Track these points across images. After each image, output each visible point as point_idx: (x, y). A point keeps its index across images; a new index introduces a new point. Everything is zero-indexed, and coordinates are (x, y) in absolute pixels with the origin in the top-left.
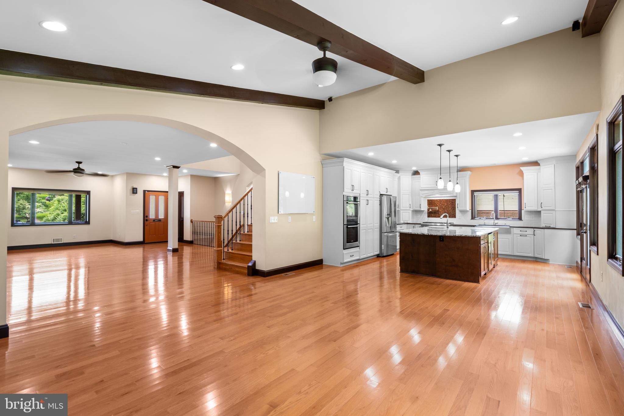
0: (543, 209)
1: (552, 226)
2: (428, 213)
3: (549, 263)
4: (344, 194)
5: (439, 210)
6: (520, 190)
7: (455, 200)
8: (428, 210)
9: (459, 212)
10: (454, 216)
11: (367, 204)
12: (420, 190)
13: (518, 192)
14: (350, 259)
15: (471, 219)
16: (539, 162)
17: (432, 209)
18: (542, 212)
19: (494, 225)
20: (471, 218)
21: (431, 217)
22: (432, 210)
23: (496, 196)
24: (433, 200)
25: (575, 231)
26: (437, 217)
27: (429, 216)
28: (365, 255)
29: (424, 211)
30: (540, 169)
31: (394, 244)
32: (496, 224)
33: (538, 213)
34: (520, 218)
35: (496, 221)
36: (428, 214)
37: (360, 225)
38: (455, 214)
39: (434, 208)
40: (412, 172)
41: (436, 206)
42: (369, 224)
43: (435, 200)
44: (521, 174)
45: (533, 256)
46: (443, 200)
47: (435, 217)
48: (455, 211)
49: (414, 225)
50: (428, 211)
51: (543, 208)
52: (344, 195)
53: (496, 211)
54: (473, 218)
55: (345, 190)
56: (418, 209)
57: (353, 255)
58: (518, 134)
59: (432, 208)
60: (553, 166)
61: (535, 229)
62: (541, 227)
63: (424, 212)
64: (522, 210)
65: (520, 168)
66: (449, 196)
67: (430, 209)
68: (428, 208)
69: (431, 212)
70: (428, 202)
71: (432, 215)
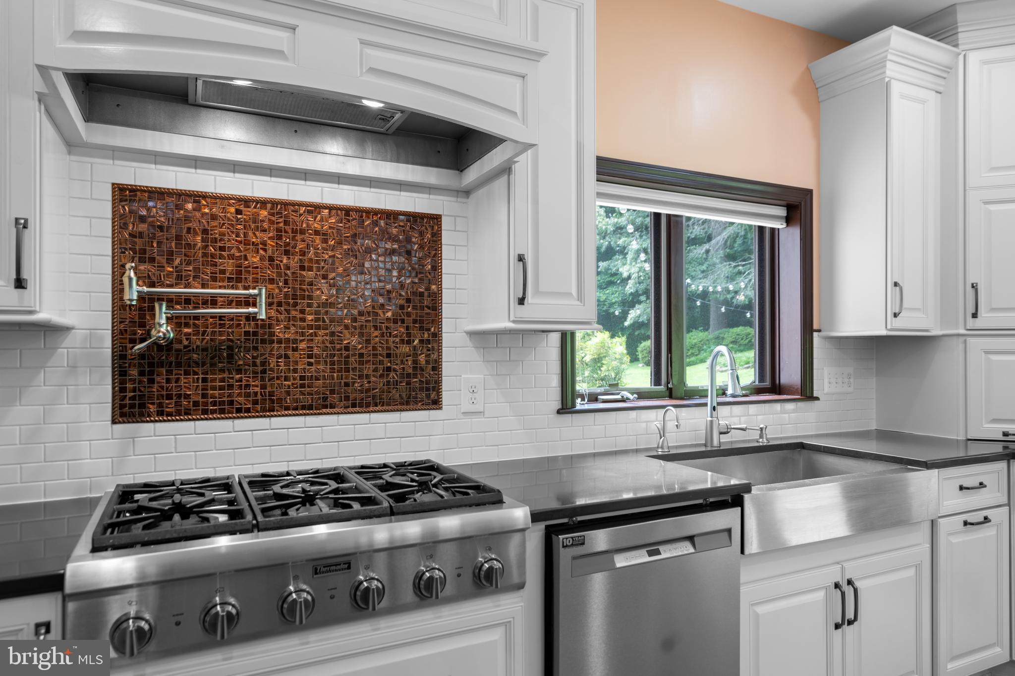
0: (981, 324)
5: (267, 325)
9: (470, 351)
15: (559, 412)
17: (179, 310)
18: (968, 341)
20: (560, 407)
21: (163, 415)
24: (197, 197)
26: (242, 412)
38: (436, 367)
39: (213, 301)
41: (236, 279)
45: (1007, 658)
48: (437, 336)
51: (988, 320)
59: (187, 301)
64: (815, 334)
68: (133, 292)
69: (165, 347)
70: (120, 222)
71: (190, 386)
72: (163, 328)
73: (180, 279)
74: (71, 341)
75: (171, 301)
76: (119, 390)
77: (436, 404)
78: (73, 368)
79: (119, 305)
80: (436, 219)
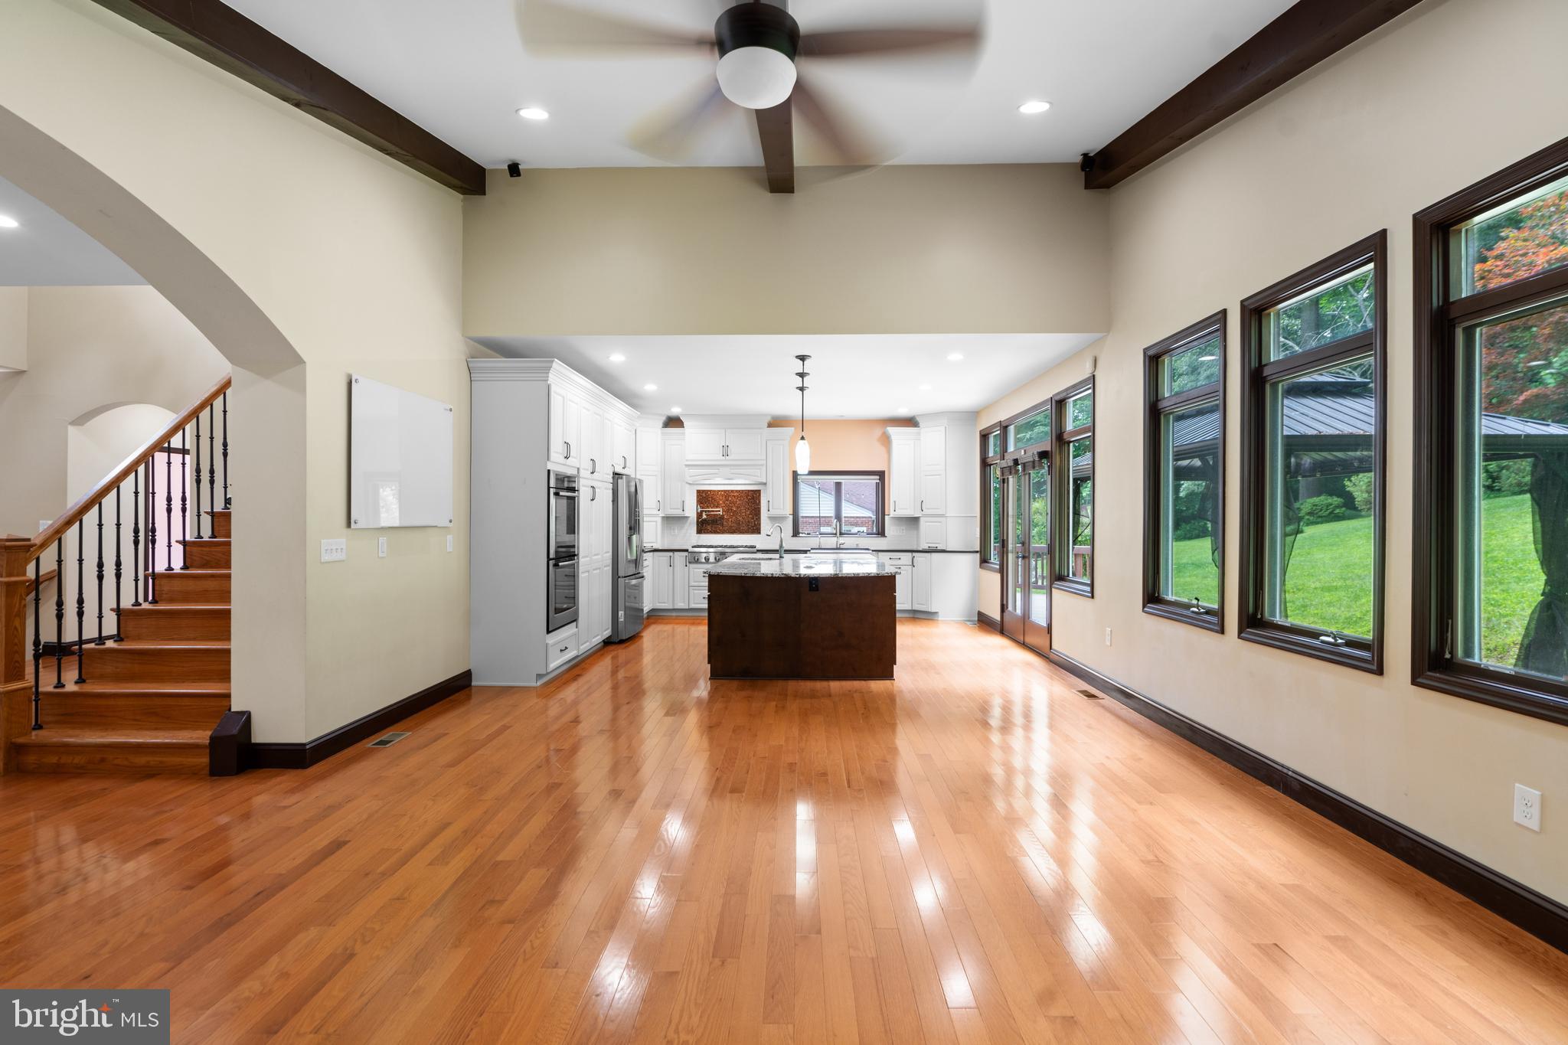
0: (924, 513)
1: (940, 547)
2: (698, 521)
3: (937, 620)
4: (550, 466)
5: (723, 516)
6: (881, 475)
7: (758, 492)
8: (699, 515)
9: (768, 521)
10: (756, 530)
11: (593, 500)
12: (687, 465)
13: (878, 477)
14: (561, 658)
15: (793, 536)
16: (918, 419)
17: (707, 513)
18: (922, 520)
19: (837, 549)
20: (791, 535)
21: (705, 533)
22: (707, 515)
23: (838, 485)
24: (710, 491)
25: (978, 555)
26: (719, 533)
27: (699, 531)
28: (588, 643)
29: (687, 517)
30: (919, 434)
31: (637, 606)
32: (842, 546)
33: (914, 521)
34: (881, 533)
35: (842, 540)
36: (698, 525)
37: (578, 559)
38: (760, 525)
39: (713, 511)
40: (664, 418)
41: (717, 507)
42: (595, 555)
43: (714, 491)
44: (886, 441)
45: (910, 609)
46: (732, 491)
47: (716, 532)
48: (760, 518)
49: (671, 554)
50: (698, 518)
51: (926, 511)
52: (549, 471)
53: (838, 517)
54: (796, 533)
55: (553, 456)
56: (678, 512)
57: (566, 648)
58: (955, 357)
59: (708, 511)
60: (943, 428)
61: (915, 554)
62: (921, 549)
63: (689, 521)
64: (886, 516)
65: (889, 428)
66: (747, 482)
67: (704, 514)
68: (699, 511)
69: (705, 520)
70: (698, 497)
71: (709, 527)
72: (704, 517)
73: (708, 507)
74: (690, 519)
75: (706, 511)
76: (697, 528)
77: (759, 533)
78: (690, 524)
79: (697, 513)
80: (760, 491)
